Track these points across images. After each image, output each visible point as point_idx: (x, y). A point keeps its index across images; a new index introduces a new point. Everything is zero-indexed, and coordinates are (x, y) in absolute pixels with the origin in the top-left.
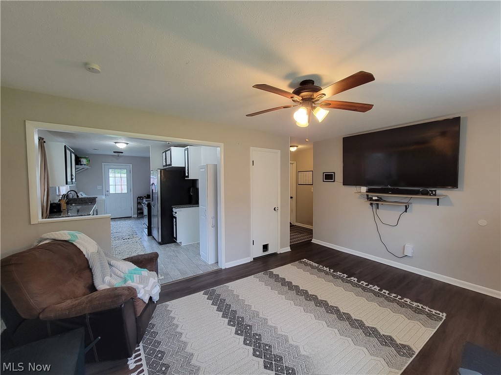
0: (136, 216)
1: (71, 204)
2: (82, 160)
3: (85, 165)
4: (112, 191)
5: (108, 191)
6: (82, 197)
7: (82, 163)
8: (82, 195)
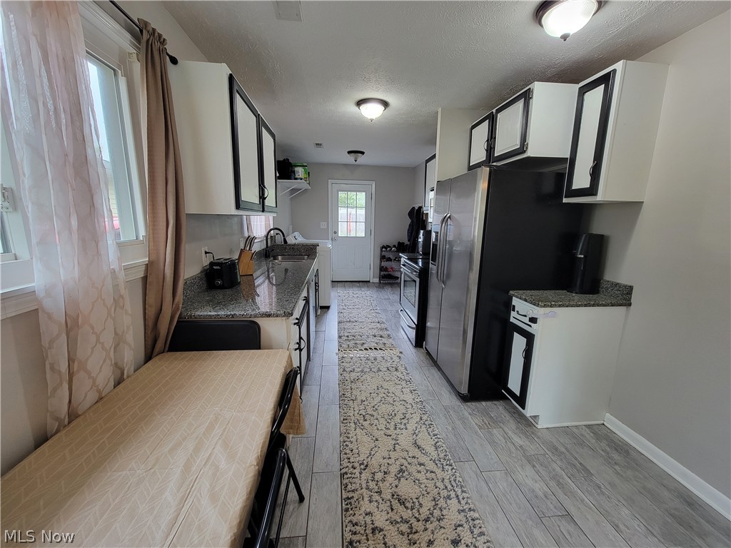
0: (377, 280)
1: (275, 258)
2: (296, 169)
3: (301, 179)
4: (342, 232)
5: (335, 233)
6: (297, 242)
7: (297, 177)
8: (295, 238)
